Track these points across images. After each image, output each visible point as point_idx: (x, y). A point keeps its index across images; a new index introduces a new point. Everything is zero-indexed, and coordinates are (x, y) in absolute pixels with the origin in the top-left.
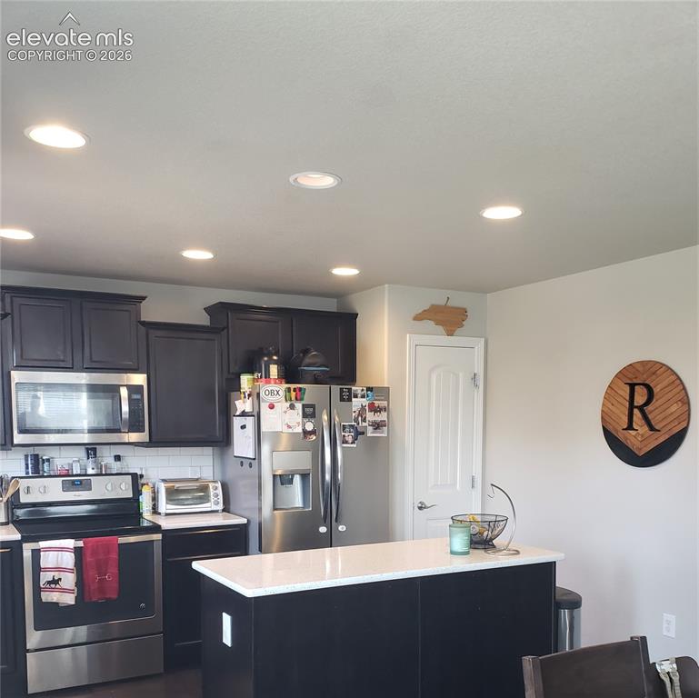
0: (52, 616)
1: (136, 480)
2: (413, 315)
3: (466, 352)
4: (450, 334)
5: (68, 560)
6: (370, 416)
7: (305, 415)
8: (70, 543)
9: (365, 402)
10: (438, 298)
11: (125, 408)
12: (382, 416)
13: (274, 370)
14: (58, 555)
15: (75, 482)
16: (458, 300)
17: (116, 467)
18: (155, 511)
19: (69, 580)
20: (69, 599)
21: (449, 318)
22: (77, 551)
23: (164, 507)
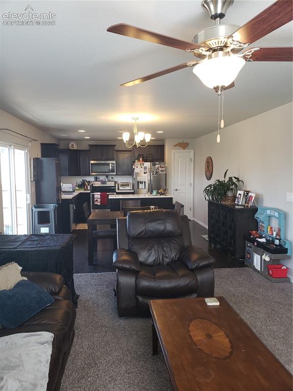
0: (96, 207)
1: (115, 183)
2: (174, 145)
3: (189, 153)
4: (184, 149)
5: (99, 196)
6: (160, 169)
7: (144, 169)
8: (100, 193)
9: (159, 166)
10: (181, 141)
11: (111, 168)
12: (164, 169)
13: (141, 159)
14: (97, 195)
15: (103, 182)
16: (185, 141)
17: (112, 180)
18: (118, 189)
19: (99, 200)
20: (99, 204)
21: (184, 146)
22: (101, 195)
23: (120, 188)
